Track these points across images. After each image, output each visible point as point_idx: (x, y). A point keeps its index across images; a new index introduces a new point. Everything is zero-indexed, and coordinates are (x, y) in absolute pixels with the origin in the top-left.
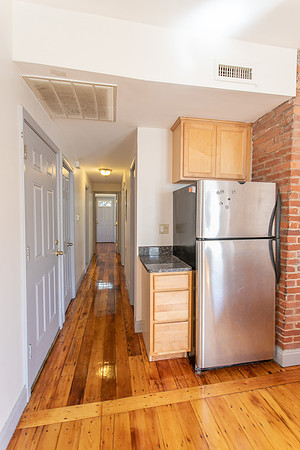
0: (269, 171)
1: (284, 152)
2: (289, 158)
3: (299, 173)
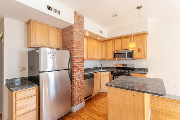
0: (67, 47)
2: (73, 43)
3: (76, 48)
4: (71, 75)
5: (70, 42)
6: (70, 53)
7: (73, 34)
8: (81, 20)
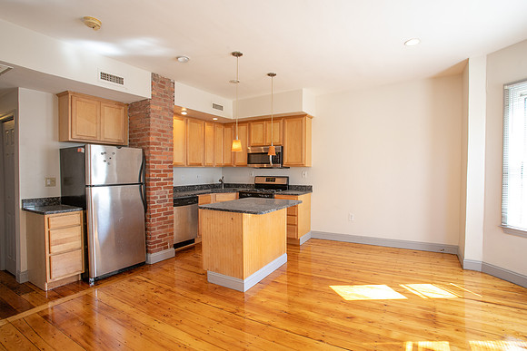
0: (139, 140)
1: (146, 130)
2: (149, 134)
3: (155, 144)
4: (145, 194)
5: (143, 130)
6: (144, 153)
7: (149, 117)
8: (167, 88)
